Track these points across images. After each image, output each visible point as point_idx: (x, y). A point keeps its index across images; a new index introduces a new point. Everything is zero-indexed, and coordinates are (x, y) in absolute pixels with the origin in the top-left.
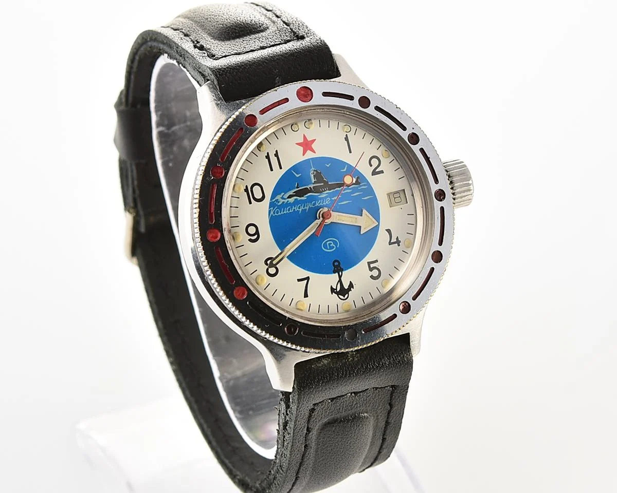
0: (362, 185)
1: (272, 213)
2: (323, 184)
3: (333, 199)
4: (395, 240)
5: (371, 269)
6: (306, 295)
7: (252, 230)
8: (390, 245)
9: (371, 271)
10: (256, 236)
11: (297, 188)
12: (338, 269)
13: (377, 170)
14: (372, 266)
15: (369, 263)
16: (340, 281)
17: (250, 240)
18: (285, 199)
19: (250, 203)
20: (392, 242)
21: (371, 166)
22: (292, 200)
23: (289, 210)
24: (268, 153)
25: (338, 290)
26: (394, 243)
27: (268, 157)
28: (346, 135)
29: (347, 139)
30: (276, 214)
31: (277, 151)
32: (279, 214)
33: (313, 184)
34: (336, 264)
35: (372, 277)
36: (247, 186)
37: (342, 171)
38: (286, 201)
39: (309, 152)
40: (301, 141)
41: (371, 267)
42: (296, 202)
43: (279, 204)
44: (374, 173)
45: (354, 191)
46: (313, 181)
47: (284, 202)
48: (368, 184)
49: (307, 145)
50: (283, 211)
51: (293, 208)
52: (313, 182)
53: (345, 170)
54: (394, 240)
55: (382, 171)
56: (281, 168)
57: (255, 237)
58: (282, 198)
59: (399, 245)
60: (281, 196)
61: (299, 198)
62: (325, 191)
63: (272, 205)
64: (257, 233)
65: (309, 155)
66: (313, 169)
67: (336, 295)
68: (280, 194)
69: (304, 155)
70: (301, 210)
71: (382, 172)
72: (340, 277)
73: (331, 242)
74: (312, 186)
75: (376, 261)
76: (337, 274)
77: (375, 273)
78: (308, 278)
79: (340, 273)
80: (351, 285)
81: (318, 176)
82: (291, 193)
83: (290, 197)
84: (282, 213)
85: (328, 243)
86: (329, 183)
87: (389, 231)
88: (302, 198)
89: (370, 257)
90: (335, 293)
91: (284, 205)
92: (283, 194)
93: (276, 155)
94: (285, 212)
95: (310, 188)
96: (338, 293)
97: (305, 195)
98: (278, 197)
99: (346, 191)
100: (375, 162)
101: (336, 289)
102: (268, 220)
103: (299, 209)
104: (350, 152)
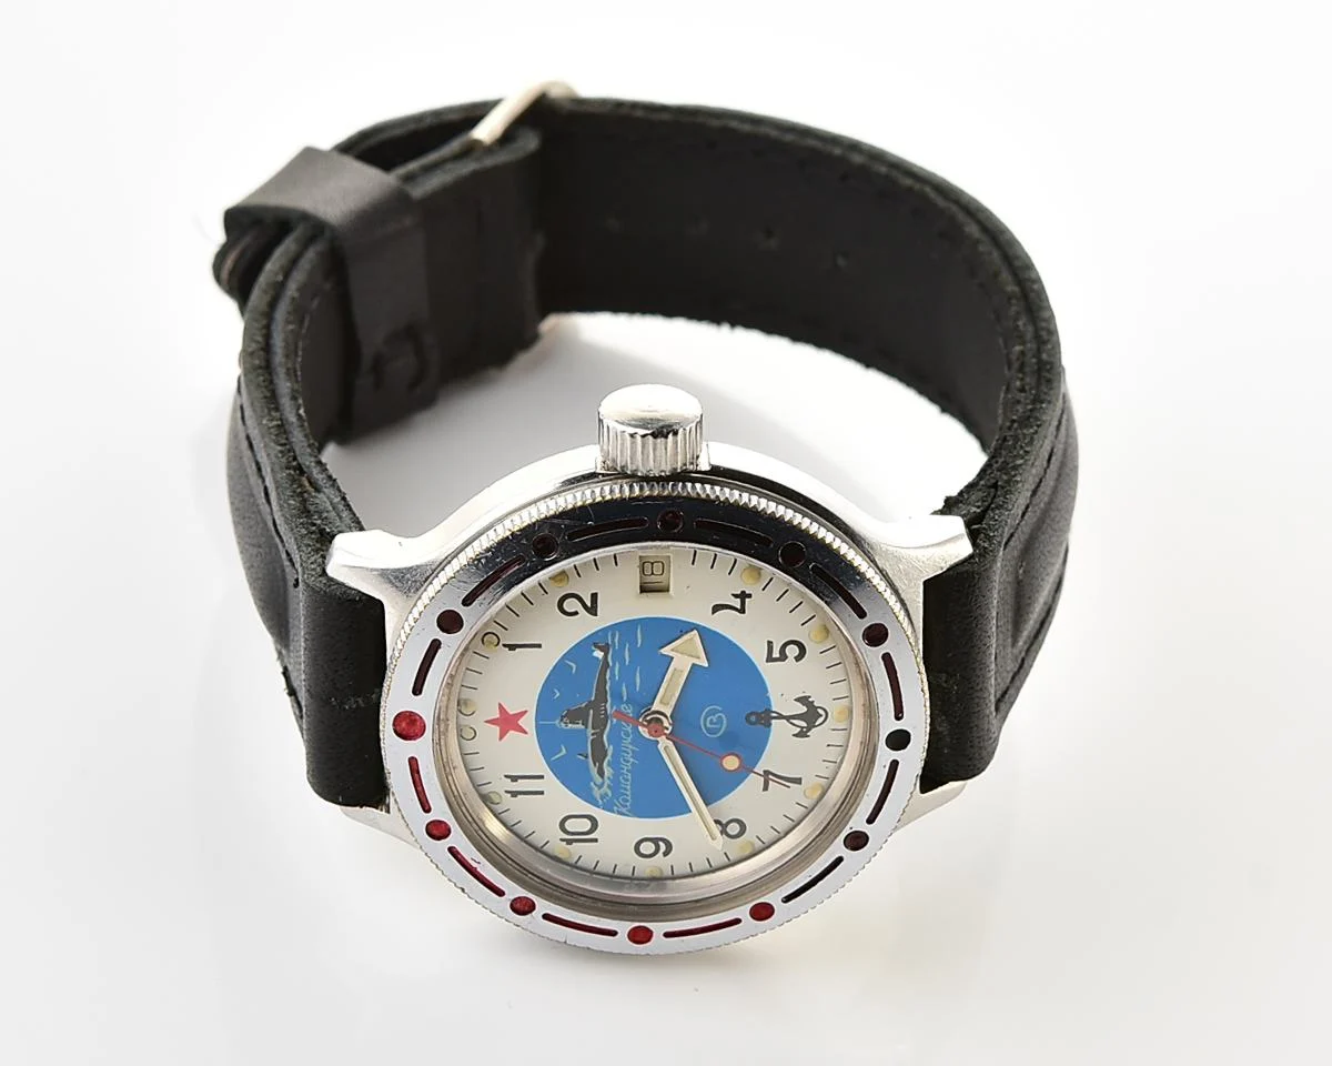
0: (613, 639)
1: (624, 810)
2: (591, 711)
3: (625, 698)
4: (739, 600)
5: (783, 657)
6: (798, 781)
7: (648, 848)
8: (744, 612)
9: (787, 657)
10: (661, 843)
11: (586, 757)
12: (764, 717)
13: (589, 605)
14: (776, 654)
15: (770, 659)
16: (788, 718)
17: (665, 854)
18: (603, 783)
19: (596, 840)
20: (739, 607)
21: (576, 613)
22: (608, 771)
23: (627, 780)
24: (506, 792)
25: (804, 724)
26: (743, 604)
27: (514, 794)
28: (504, 645)
29: (512, 647)
30: (628, 804)
31: (506, 776)
32: (629, 798)
33: (586, 727)
34: (753, 718)
35: (798, 659)
36: (562, 840)
37: (574, 671)
38: (607, 782)
39: (521, 722)
40: (496, 729)
41: (778, 656)
42: (615, 765)
43: (610, 795)
44: (593, 610)
45: (619, 657)
46: (580, 726)
47: (609, 786)
48: (613, 627)
49: (507, 722)
50: (626, 789)
51: (625, 771)
52: (583, 727)
53: (574, 666)
54: (737, 603)
55: (592, 595)
56: (542, 777)
57: (664, 845)
58: (600, 787)
59: (750, 596)
60: (596, 789)
61: (609, 758)
62: (606, 710)
63: (608, 807)
64: (655, 841)
65: (528, 722)
66: (557, 722)
67: (813, 730)
68: (591, 789)
69: (525, 733)
70: (632, 760)
71: (594, 597)
72: (780, 717)
73: (709, 719)
74: (590, 731)
75: (770, 643)
76: (773, 721)
77: (792, 651)
78: (767, 773)
79: (774, 715)
80: (803, 700)
81: (575, 715)
82: (595, 771)
83: (601, 773)
84: (628, 793)
85: (708, 725)
86: (593, 698)
87: (716, 608)
88: (610, 753)
89: (757, 655)
90: (809, 730)
91: (615, 786)
92: (592, 784)
93: (514, 779)
94: (629, 787)
95: (593, 734)
96: (811, 726)
97: (604, 746)
98: (597, 793)
99: (617, 673)
100: (571, 605)
101: (803, 728)
102: (636, 819)
103: (628, 762)
104: (539, 646)
